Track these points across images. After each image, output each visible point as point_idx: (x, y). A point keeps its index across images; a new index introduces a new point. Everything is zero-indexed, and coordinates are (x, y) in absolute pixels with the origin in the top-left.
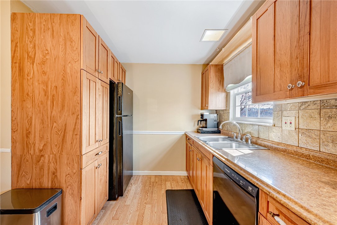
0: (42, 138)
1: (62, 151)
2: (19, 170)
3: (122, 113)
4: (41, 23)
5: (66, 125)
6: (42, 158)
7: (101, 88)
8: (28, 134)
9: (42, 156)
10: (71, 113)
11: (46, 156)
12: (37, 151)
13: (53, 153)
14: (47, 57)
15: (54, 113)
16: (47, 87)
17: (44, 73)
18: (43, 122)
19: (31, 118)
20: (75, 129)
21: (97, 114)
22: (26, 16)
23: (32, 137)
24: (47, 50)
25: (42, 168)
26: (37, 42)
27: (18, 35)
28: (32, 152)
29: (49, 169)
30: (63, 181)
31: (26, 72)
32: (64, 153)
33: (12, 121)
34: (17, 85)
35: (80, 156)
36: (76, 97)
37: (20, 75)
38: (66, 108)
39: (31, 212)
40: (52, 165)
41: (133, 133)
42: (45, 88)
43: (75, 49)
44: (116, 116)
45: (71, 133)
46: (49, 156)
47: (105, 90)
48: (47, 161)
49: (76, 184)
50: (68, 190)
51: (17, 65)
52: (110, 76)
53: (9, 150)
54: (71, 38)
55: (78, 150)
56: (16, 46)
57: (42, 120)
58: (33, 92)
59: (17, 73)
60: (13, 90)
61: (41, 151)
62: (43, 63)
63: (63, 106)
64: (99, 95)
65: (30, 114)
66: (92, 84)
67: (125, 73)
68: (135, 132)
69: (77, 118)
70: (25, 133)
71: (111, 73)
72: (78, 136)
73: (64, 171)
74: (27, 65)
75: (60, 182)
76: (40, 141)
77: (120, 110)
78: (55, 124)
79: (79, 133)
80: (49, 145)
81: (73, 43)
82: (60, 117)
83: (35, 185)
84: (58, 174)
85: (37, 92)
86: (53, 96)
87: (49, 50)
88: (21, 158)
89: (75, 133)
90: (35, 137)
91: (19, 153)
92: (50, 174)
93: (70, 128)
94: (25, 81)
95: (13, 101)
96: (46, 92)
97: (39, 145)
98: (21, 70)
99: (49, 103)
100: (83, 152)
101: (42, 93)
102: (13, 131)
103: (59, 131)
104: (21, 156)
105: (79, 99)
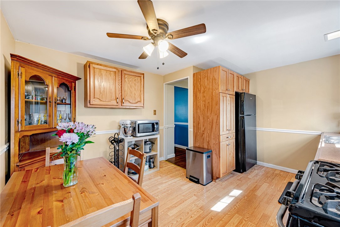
0: (203, 126)
1: (211, 132)
2: (196, 139)
3: (244, 114)
4: (203, 75)
5: (213, 120)
6: (204, 135)
7: (229, 99)
8: (199, 123)
9: (204, 134)
10: (215, 114)
11: (205, 134)
12: (202, 131)
13: (208, 133)
14: (206, 89)
15: (208, 114)
16: (205, 103)
17: (204, 97)
18: (204, 119)
19: (200, 117)
20: (217, 122)
21: (227, 115)
22: (198, 73)
23: (200, 125)
24: (205, 86)
25: (203, 139)
26: (202, 83)
27: (195, 82)
28: (200, 131)
29: (206, 140)
30: (212, 147)
31: (198, 97)
32: (212, 133)
33: (193, 118)
34: (195, 103)
35: (219, 136)
36: (217, 106)
37: (196, 98)
38: (213, 112)
39: (203, 153)
40: (207, 138)
41: (257, 129)
42: (204, 103)
43: (217, 83)
44: (241, 115)
45: (215, 124)
46: (206, 134)
47: (232, 99)
48: (205, 136)
49: (218, 149)
50: (214, 151)
51: (195, 94)
52: (235, 90)
53: (192, 130)
54: (215, 79)
55: (218, 132)
56: (195, 87)
57: (204, 118)
58: (200, 105)
59: (195, 98)
60: (194, 105)
61: (203, 131)
62: (204, 92)
63: (212, 111)
64: (229, 103)
65: (199, 115)
66: (225, 98)
67: (249, 82)
68: (258, 129)
69: (218, 117)
70: (197, 123)
71: (237, 87)
72: (218, 126)
73: (213, 142)
74: (198, 94)
75: (211, 147)
76: (203, 127)
77: (243, 111)
78: (208, 120)
79: (218, 124)
80: (206, 129)
81: (216, 80)
82: (210, 117)
83: (201, 146)
84: (210, 143)
85: (201, 105)
86: (208, 106)
87: (206, 86)
88: (196, 134)
89: (217, 124)
90: (201, 125)
91: (195, 132)
92: (207, 142)
93: (215, 121)
94: (198, 101)
95: (193, 110)
96: (205, 105)
97: (202, 129)
98: (196, 96)
99: (206, 110)
100: (221, 134)
101: (204, 106)
102: (194, 122)
103: (210, 123)
104: (196, 133)
105: (218, 107)
